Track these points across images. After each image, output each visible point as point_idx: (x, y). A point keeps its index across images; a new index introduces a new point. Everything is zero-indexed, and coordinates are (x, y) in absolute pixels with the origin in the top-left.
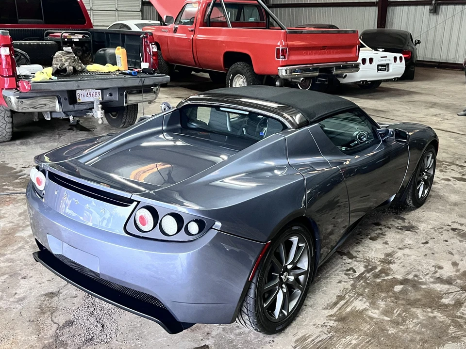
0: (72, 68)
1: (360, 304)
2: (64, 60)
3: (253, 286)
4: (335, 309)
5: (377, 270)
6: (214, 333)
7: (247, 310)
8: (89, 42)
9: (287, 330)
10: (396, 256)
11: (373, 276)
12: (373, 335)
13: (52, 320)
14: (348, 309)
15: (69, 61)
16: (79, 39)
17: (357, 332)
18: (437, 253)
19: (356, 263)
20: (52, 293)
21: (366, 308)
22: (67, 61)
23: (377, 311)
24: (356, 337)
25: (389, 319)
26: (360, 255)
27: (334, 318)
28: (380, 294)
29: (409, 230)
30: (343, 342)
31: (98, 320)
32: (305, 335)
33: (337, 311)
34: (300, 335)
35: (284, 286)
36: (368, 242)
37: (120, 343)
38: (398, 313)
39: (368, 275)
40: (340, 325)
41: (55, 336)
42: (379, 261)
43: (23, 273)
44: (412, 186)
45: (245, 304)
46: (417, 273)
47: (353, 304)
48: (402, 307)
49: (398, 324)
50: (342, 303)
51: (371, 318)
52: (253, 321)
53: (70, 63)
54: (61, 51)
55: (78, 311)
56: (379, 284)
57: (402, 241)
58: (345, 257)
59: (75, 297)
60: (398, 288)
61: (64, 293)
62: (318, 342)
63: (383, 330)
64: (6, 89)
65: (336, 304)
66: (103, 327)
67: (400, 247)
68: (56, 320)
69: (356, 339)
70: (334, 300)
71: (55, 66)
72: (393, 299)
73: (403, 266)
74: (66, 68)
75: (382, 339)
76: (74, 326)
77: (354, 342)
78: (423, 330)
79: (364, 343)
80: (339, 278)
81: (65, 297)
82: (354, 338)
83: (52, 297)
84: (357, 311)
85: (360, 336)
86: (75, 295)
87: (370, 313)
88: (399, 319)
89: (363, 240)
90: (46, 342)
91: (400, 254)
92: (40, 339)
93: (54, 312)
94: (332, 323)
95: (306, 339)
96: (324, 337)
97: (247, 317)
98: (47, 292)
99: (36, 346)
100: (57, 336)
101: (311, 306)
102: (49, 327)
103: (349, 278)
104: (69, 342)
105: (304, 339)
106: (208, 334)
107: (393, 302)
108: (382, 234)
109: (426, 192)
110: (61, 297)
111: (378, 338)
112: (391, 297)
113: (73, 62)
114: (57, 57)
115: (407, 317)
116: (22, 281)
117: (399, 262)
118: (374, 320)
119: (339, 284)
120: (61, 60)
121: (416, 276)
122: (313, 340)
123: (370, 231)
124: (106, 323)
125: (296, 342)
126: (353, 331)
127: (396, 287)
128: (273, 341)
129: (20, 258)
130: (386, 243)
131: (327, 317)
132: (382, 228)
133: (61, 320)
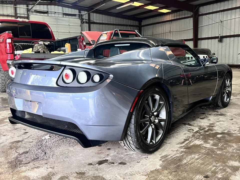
0: (43, 51)
1: (198, 142)
2: (39, 48)
3: (133, 117)
4: (184, 144)
5: (206, 130)
6: (111, 155)
7: (131, 133)
8: (53, 45)
9: (156, 153)
10: (216, 124)
11: (204, 131)
12: (208, 154)
13: (16, 152)
14: (191, 144)
15: (41, 48)
16: (48, 44)
17: (197, 153)
18: (239, 123)
19: (193, 127)
20: (19, 141)
21: (202, 143)
22: (40, 48)
23: (209, 145)
24: (198, 155)
25: (216, 148)
26: (196, 124)
27: (184, 148)
28: (209, 138)
29: (222, 115)
30: (190, 157)
31: (43, 151)
32: (166, 155)
33: (185, 145)
34: (163, 155)
35: (152, 124)
36: (199, 120)
37: (54, 160)
38: (221, 145)
39: (201, 131)
40: (187, 150)
41: (16, 158)
42: (207, 126)
43: (5, 134)
44: (220, 94)
45: (129, 129)
46: (229, 130)
47: (194, 142)
48: (223, 143)
49: (222, 149)
50: (187, 142)
51: (206, 148)
52: (134, 140)
53: (42, 49)
54: (38, 44)
55: (32, 147)
56: (208, 134)
57: (218, 119)
58: (187, 125)
59: (32, 142)
60: (219, 136)
61: (25, 141)
62: (175, 158)
63: (213, 152)
64: (9, 60)
65: (183, 142)
66: (45, 153)
67: (218, 121)
68: (18, 151)
69: (198, 156)
70: (183, 141)
71: (34, 50)
72: (217, 140)
73: (221, 128)
74: (40, 51)
75: (214, 156)
76: (28, 154)
77: (197, 157)
78: (238, 151)
79: (203, 157)
80: (185, 133)
81: (26, 142)
82: (196, 155)
83: (18, 143)
84: (197, 145)
85: (200, 154)
86: (32, 141)
87: (204, 145)
88: (222, 147)
89: (196, 119)
90: (10, 160)
91: (218, 123)
92: (6, 159)
93: (18, 148)
94: (182, 150)
95: (167, 156)
96: (178, 155)
97: (131, 138)
98: (16, 140)
99: (3, 162)
100: (17, 158)
101: (169, 143)
102: (13, 154)
103: (190, 132)
104: (24, 160)
105: (166, 156)
106: (108, 155)
107: (217, 141)
108: (206, 117)
109: (228, 99)
110: (23, 142)
111: (211, 155)
112: (216, 139)
113: (44, 49)
114: (35, 46)
115: (227, 147)
116: (3, 137)
117: (218, 126)
118: (208, 148)
119: (185, 135)
120: (37, 48)
121: (228, 131)
122: (172, 157)
123: (200, 116)
124: (47, 151)
125: (161, 157)
126: (195, 153)
127: (218, 135)
128: (147, 157)
129: (4, 128)
130: (209, 120)
131: (179, 147)
132: (206, 115)
133: (21, 151)
